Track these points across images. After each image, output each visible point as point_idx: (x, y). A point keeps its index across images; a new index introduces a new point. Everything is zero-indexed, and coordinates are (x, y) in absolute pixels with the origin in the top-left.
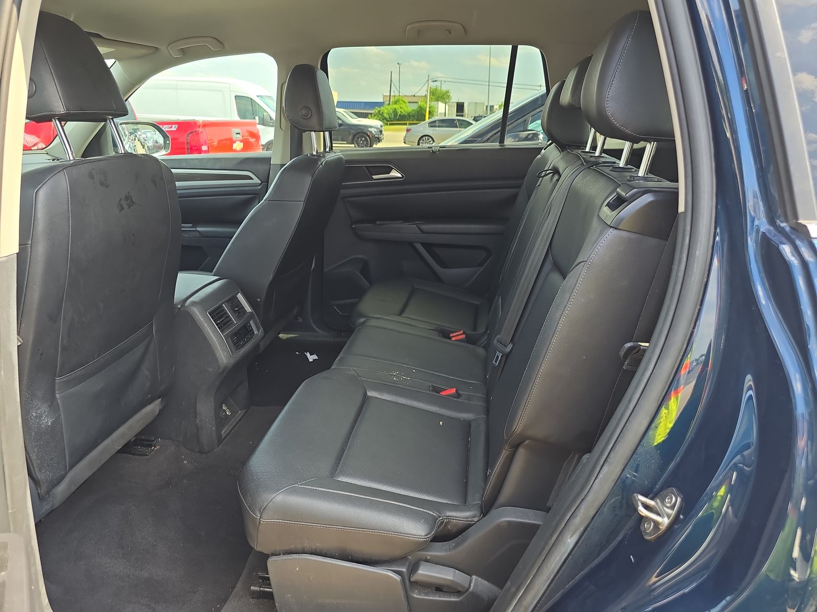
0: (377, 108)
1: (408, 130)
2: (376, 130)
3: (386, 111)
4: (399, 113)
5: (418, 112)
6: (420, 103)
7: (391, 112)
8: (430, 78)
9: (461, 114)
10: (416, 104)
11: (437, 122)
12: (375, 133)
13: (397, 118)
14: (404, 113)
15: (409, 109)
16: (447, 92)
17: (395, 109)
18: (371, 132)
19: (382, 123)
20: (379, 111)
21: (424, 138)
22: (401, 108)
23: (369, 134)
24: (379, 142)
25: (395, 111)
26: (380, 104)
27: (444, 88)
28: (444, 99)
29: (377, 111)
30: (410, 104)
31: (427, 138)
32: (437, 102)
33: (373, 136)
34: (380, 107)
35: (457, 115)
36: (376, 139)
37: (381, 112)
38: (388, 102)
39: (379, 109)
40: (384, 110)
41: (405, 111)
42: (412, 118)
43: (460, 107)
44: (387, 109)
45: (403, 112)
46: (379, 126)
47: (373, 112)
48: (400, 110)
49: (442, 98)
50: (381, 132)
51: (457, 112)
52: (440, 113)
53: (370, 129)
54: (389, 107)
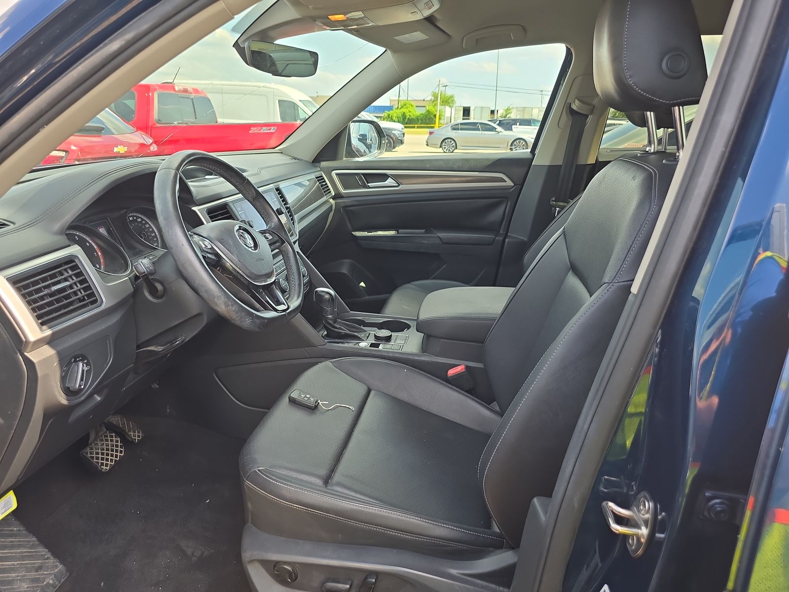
0: (386, 111)
1: (431, 133)
2: (399, 132)
3: (395, 115)
4: (408, 117)
5: (426, 115)
6: (427, 107)
7: (400, 115)
8: (441, 83)
9: (468, 118)
10: (425, 108)
11: (459, 125)
12: (398, 136)
13: (406, 121)
14: (412, 117)
15: (417, 113)
16: (452, 97)
17: (404, 113)
18: (394, 135)
19: (402, 126)
20: (389, 115)
21: (447, 141)
22: (410, 112)
23: (392, 136)
24: (402, 144)
25: (404, 115)
26: (390, 108)
27: (449, 92)
28: (449, 103)
29: (386, 115)
30: (418, 108)
31: (449, 140)
32: (444, 107)
33: (397, 138)
34: (389, 111)
35: (463, 119)
36: (400, 141)
37: (390, 116)
38: (397, 107)
39: (389, 113)
40: (393, 114)
41: (414, 115)
42: (420, 121)
43: (466, 112)
44: (396, 113)
45: (411, 115)
46: (400, 129)
47: (382, 115)
48: (409, 113)
49: (446, 102)
50: (404, 134)
51: (463, 116)
52: (447, 117)
53: (393, 132)
54: (398, 111)
